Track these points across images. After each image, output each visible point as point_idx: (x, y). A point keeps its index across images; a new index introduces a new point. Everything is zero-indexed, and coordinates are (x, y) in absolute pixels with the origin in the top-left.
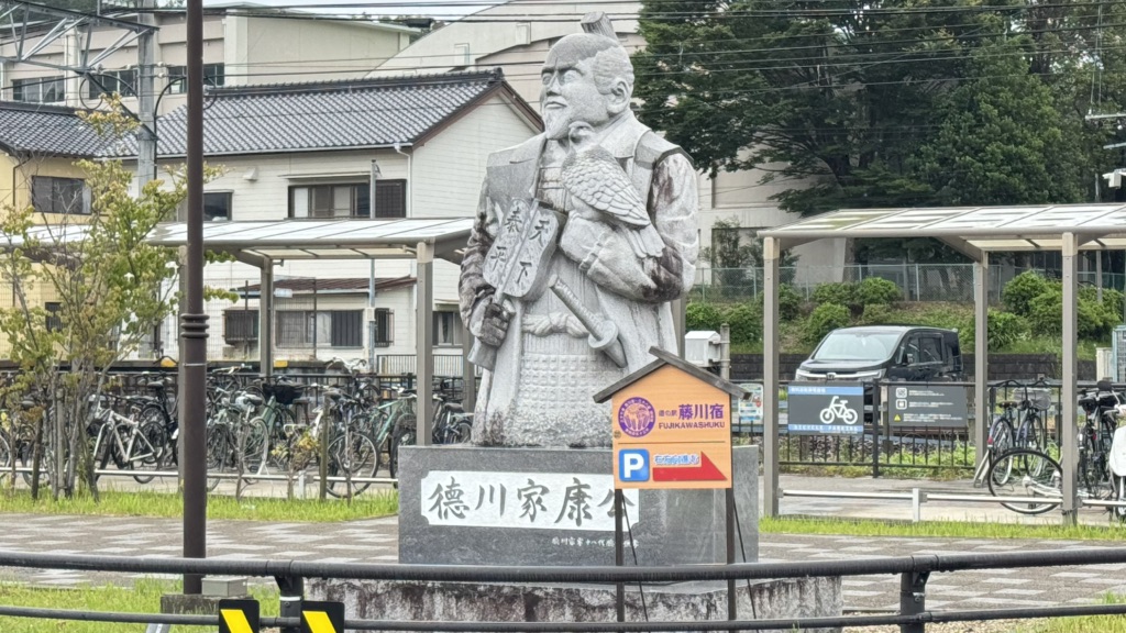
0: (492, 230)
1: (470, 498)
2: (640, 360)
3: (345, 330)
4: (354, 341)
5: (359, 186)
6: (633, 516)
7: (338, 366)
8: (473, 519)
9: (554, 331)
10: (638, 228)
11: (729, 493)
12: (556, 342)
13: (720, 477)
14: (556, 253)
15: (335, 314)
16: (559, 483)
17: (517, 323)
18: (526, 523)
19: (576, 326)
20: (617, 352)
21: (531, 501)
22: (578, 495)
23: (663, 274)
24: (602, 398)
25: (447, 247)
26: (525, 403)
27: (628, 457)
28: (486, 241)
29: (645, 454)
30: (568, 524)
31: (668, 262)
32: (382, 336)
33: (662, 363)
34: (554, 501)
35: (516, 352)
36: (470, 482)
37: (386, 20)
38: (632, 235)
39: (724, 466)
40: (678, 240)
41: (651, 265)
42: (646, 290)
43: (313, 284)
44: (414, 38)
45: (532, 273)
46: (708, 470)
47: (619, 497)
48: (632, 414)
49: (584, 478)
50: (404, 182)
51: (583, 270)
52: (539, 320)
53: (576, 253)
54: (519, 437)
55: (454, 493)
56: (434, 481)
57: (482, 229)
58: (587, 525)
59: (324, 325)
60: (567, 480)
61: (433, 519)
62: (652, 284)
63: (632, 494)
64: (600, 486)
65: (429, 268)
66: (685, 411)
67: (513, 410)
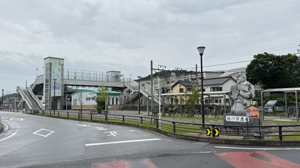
0: (232, 92)
1: (231, 118)
2: (248, 105)
3: (217, 101)
4: (218, 103)
5: (217, 88)
6: (248, 120)
7: (216, 105)
8: (231, 121)
9: (239, 102)
10: (248, 92)
11: (259, 118)
12: (239, 103)
13: (258, 117)
14: (239, 94)
15: (216, 100)
16: (240, 117)
17: (235, 101)
18: (237, 121)
19: (241, 101)
20: (246, 104)
21: (237, 119)
22: (242, 118)
23: (250, 96)
24: (245, 109)
25: (227, 94)
26: (236, 109)
27: (248, 115)
28: (231, 94)
29: (250, 115)
30: (241, 121)
31: (251, 95)
32: (220, 102)
33: (251, 105)
34: (240, 119)
35: (235, 104)
36: (231, 117)
37: (219, 72)
38: (247, 93)
39: (258, 116)
40: (252, 93)
41: (249, 95)
42: (249, 98)
43: (213, 97)
44: (222, 74)
45: (236, 96)
46: (256, 116)
47: (247, 119)
48: (248, 110)
49: (243, 117)
50: (222, 87)
51: (242, 96)
52: (237, 101)
53: (241, 94)
54: (236, 113)
55: (229, 118)
56: (227, 117)
57: (231, 92)
58: (243, 121)
59: (214, 101)
60: (241, 117)
61: (227, 120)
62: (249, 97)
63: (248, 118)
64: (245, 118)
65: (225, 96)
66: (254, 110)
67: (235, 110)
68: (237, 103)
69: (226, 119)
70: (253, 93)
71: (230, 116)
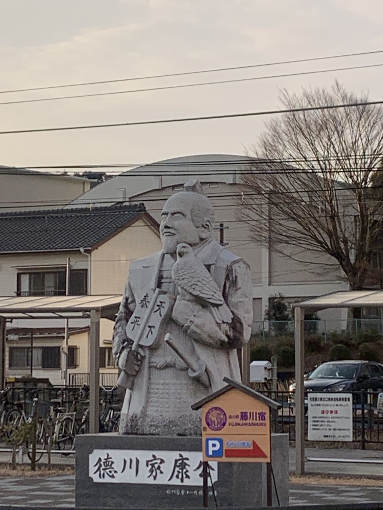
0: (131, 306)
1: (118, 466)
2: (219, 384)
3: (51, 359)
4: (56, 365)
5: (59, 273)
6: (214, 476)
7: (46, 381)
8: (120, 478)
9: (167, 366)
10: (217, 306)
11: (269, 464)
13: (265, 456)
14: (169, 321)
15: (44, 349)
16: (170, 457)
17: (147, 361)
18: (151, 481)
19: (180, 363)
20: (204, 378)
21: (154, 467)
22: (181, 464)
23: (231, 333)
24: (197, 407)
25: (108, 312)
27: (211, 443)
28: (129, 313)
29: (221, 441)
30: (176, 482)
32: (72, 362)
33: (231, 386)
34: (168, 468)
35: (145, 379)
36: (118, 456)
37: (77, 175)
38: (214, 310)
39: (266, 449)
40: (241, 314)
41: (225, 327)
42: (222, 343)
43: (32, 331)
44: (93, 185)
45: (155, 331)
46: (256, 451)
47: (205, 465)
48: (213, 418)
49: (185, 454)
50: (86, 270)
51: (184, 330)
52: (159, 359)
53: (181, 320)
54: (147, 430)
55: (108, 463)
56: (97, 455)
57: (126, 306)
58: (187, 482)
59: (37, 355)
60: (175, 455)
61: (96, 479)
62: (226, 340)
63: (213, 464)
64: (194, 459)
65: (98, 324)
66: (244, 416)
67: (144, 413)
68: (155, 372)
69: (92, 469)
70: (247, 312)
71: (112, 453)
